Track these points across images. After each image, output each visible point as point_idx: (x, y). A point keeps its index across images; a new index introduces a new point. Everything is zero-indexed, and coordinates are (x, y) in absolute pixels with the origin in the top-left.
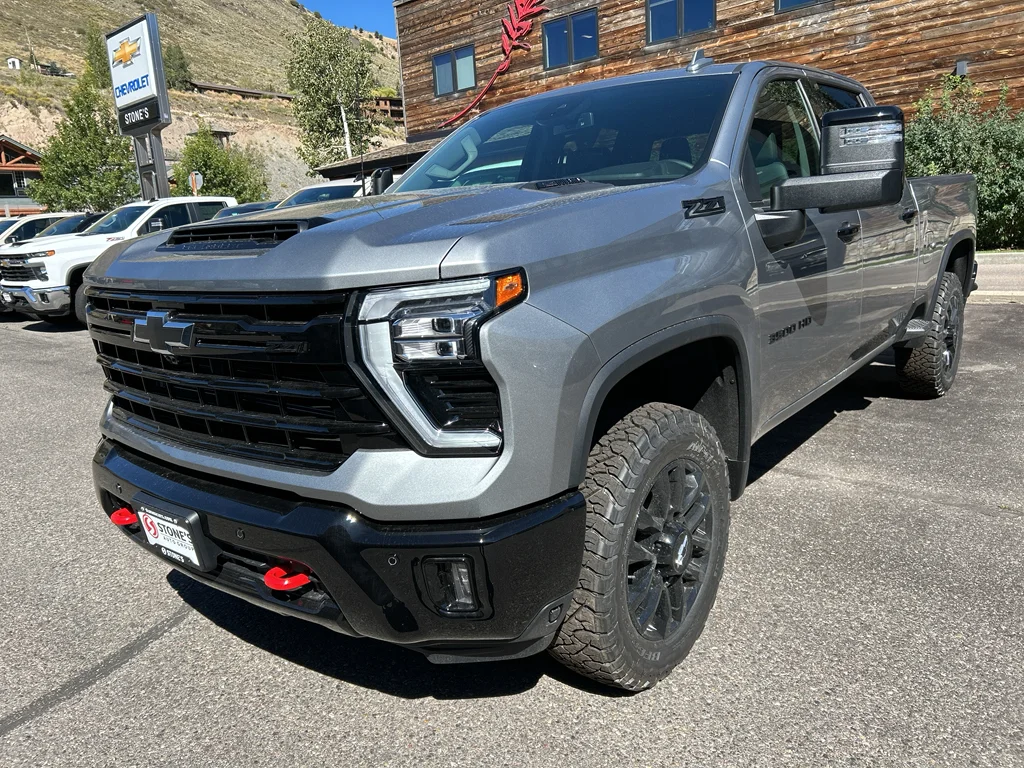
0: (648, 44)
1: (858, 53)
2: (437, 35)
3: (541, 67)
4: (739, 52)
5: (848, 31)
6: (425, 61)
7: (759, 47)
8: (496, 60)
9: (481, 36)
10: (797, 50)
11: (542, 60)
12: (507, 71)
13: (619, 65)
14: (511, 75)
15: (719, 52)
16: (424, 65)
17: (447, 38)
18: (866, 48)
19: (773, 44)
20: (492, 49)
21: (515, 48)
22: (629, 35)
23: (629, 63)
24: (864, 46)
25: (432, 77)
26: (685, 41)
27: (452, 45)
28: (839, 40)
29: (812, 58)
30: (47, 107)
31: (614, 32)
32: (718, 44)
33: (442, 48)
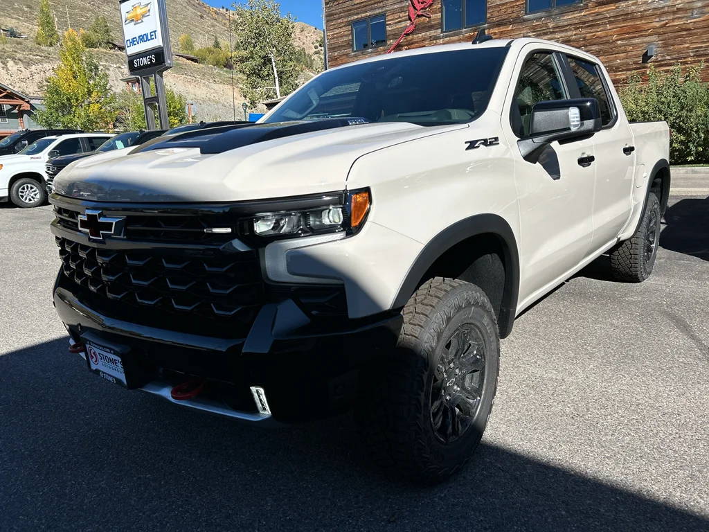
0: (526, 14)
1: (695, 22)
2: (356, 6)
3: (439, 31)
4: (600, 19)
5: (687, 6)
6: (346, 25)
7: (617, 16)
8: (403, 25)
9: (391, 8)
10: (645, 20)
11: (440, 25)
12: (412, 33)
13: (502, 29)
14: (415, 36)
15: (584, 20)
16: (344, 28)
17: (363, 9)
18: (702, 19)
19: (627, 14)
20: (400, 17)
21: (419, 16)
22: (511, 7)
23: (510, 28)
24: (699, 17)
25: (350, 37)
26: (557, 11)
27: (368, 14)
28: (681, 12)
29: (658, 25)
30: (14, 59)
31: (500, 5)
32: (583, 14)
33: (360, 16)
